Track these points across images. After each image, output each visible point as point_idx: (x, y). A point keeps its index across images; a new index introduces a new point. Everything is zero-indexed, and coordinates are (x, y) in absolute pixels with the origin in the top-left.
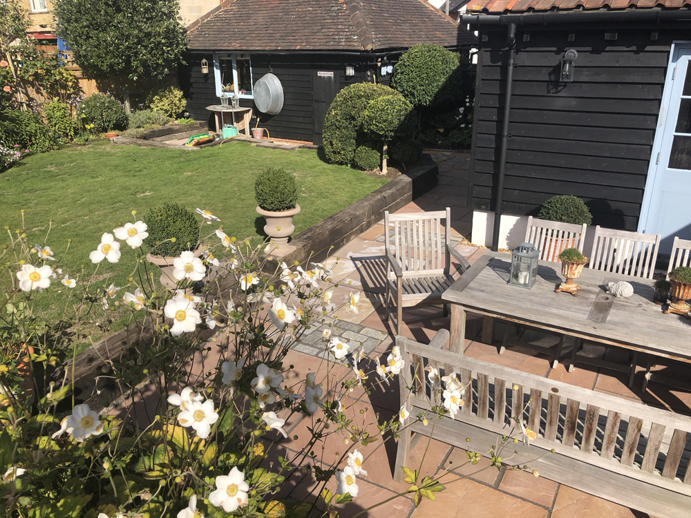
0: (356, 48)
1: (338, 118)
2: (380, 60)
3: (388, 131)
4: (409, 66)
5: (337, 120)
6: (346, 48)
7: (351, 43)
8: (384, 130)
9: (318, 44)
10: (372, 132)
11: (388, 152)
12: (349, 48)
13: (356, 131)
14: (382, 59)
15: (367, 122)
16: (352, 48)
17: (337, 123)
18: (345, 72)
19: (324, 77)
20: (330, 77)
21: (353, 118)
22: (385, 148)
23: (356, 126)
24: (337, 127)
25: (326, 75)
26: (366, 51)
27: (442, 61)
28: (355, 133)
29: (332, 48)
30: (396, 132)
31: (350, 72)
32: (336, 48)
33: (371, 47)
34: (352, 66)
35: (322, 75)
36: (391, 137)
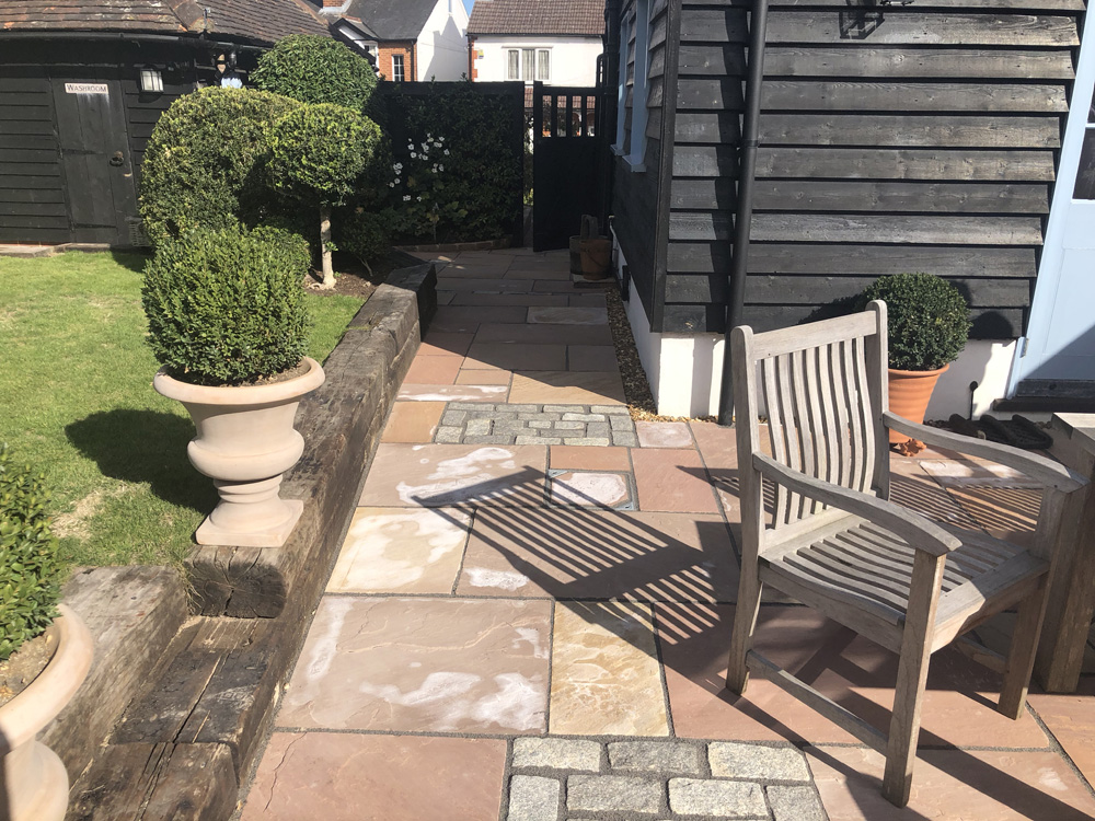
0: (165, 27)
1: (185, 163)
2: (222, 58)
3: (340, 182)
4: (284, 75)
5: (182, 169)
6: (138, 25)
7: (152, 17)
8: (330, 178)
9: (61, 17)
10: (301, 186)
11: (334, 234)
12: (148, 26)
13: (236, 193)
14: (227, 59)
15: (283, 163)
16: (156, 27)
17: (184, 176)
18: (139, 83)
19: (84, 97)
20: (99, 97)
21: (226, 163)
22: (326, 226)
23: (236, 182)
24: (185, 186)
25: (88, 92)
26: (194, 35)
27: (351, 68)
28: (233, 198)
29: (101, 25)
30: (357, 182)
31: (152, 82)
32: (112, 25)
33: (203, 26)
34: (156, 70)
35: (77, 92)
36: (347, 197)
